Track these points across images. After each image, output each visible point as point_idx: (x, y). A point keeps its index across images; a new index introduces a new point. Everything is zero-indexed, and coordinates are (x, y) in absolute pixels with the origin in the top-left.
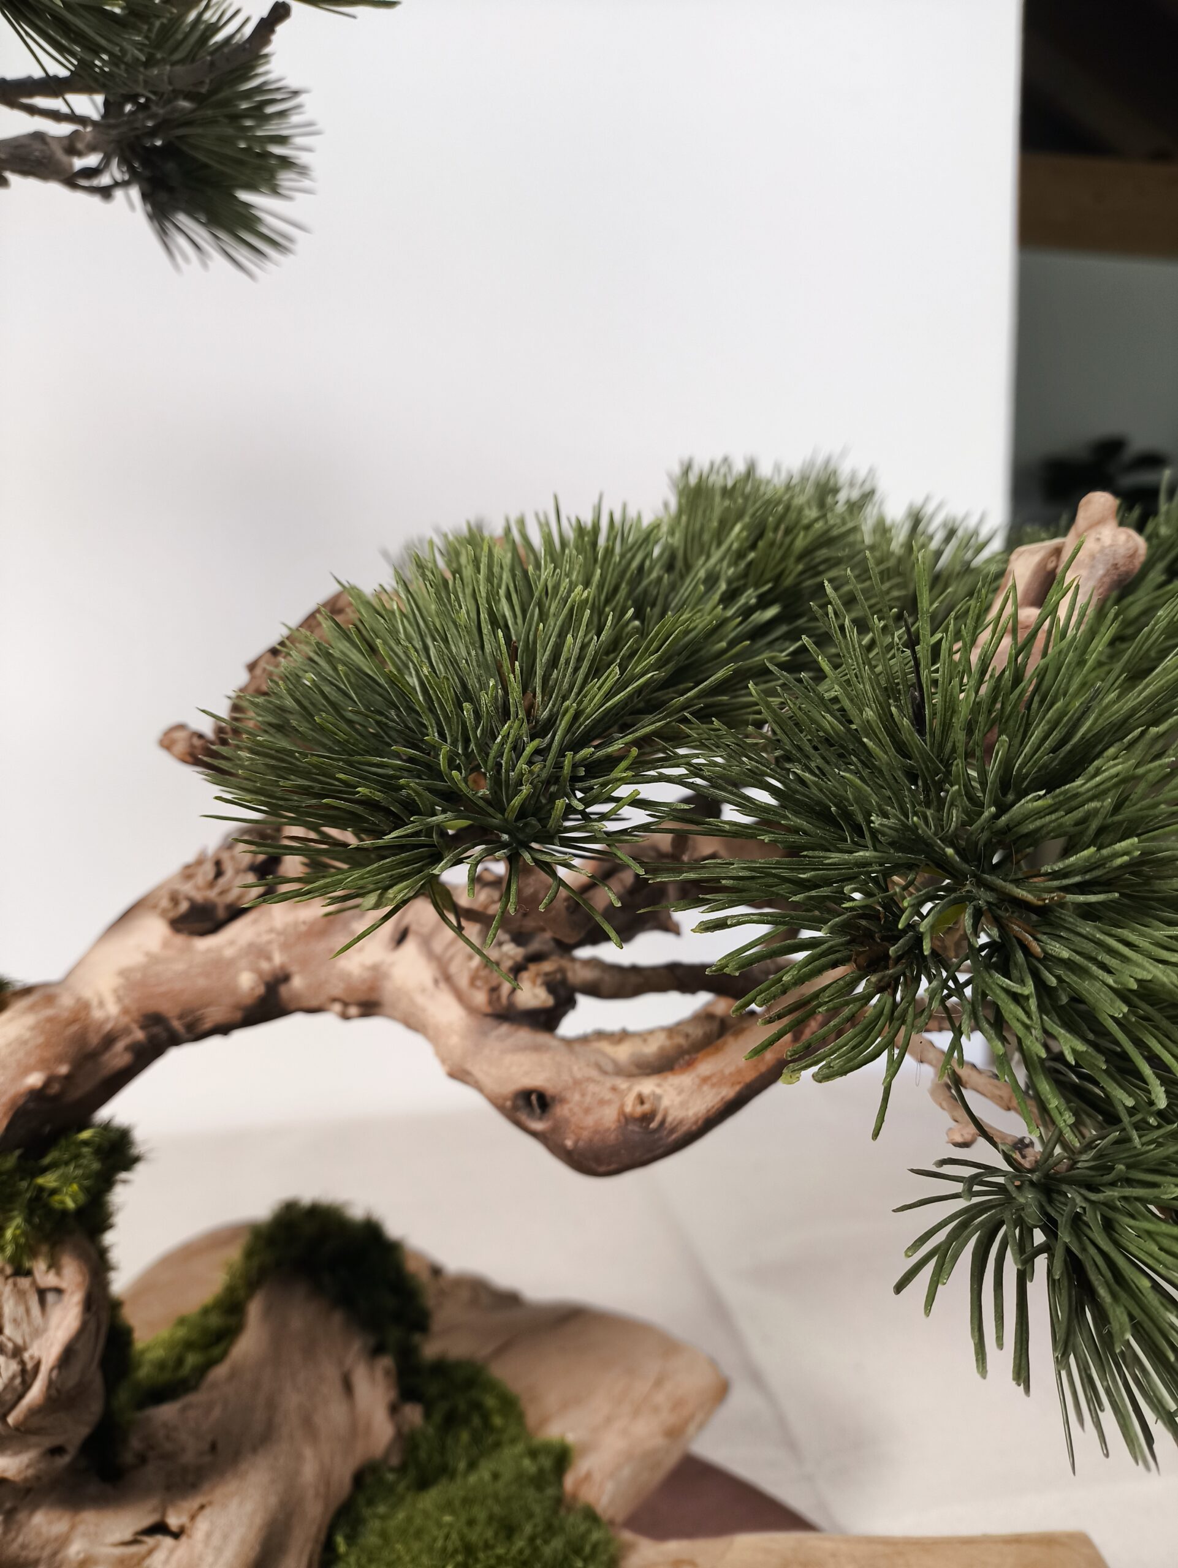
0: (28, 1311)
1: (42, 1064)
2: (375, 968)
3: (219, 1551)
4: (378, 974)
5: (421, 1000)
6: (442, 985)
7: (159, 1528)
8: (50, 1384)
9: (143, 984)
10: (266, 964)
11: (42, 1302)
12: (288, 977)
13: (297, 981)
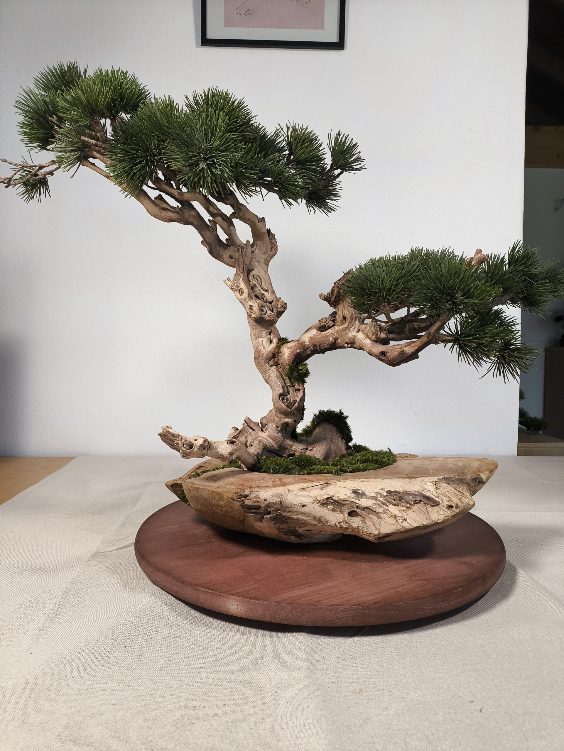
0: (294, 393)
1: (299, 349)
2: (354, 335)
3: (319, 452)
4: (355, 337)
5: (362, 340)
6: (366, 338)
7: (307, 449)
8: (299, 404)
9: (313, 339)
10: (334, 336)
11: (296, 392)
12: (338, 339)
13: (339, 340)
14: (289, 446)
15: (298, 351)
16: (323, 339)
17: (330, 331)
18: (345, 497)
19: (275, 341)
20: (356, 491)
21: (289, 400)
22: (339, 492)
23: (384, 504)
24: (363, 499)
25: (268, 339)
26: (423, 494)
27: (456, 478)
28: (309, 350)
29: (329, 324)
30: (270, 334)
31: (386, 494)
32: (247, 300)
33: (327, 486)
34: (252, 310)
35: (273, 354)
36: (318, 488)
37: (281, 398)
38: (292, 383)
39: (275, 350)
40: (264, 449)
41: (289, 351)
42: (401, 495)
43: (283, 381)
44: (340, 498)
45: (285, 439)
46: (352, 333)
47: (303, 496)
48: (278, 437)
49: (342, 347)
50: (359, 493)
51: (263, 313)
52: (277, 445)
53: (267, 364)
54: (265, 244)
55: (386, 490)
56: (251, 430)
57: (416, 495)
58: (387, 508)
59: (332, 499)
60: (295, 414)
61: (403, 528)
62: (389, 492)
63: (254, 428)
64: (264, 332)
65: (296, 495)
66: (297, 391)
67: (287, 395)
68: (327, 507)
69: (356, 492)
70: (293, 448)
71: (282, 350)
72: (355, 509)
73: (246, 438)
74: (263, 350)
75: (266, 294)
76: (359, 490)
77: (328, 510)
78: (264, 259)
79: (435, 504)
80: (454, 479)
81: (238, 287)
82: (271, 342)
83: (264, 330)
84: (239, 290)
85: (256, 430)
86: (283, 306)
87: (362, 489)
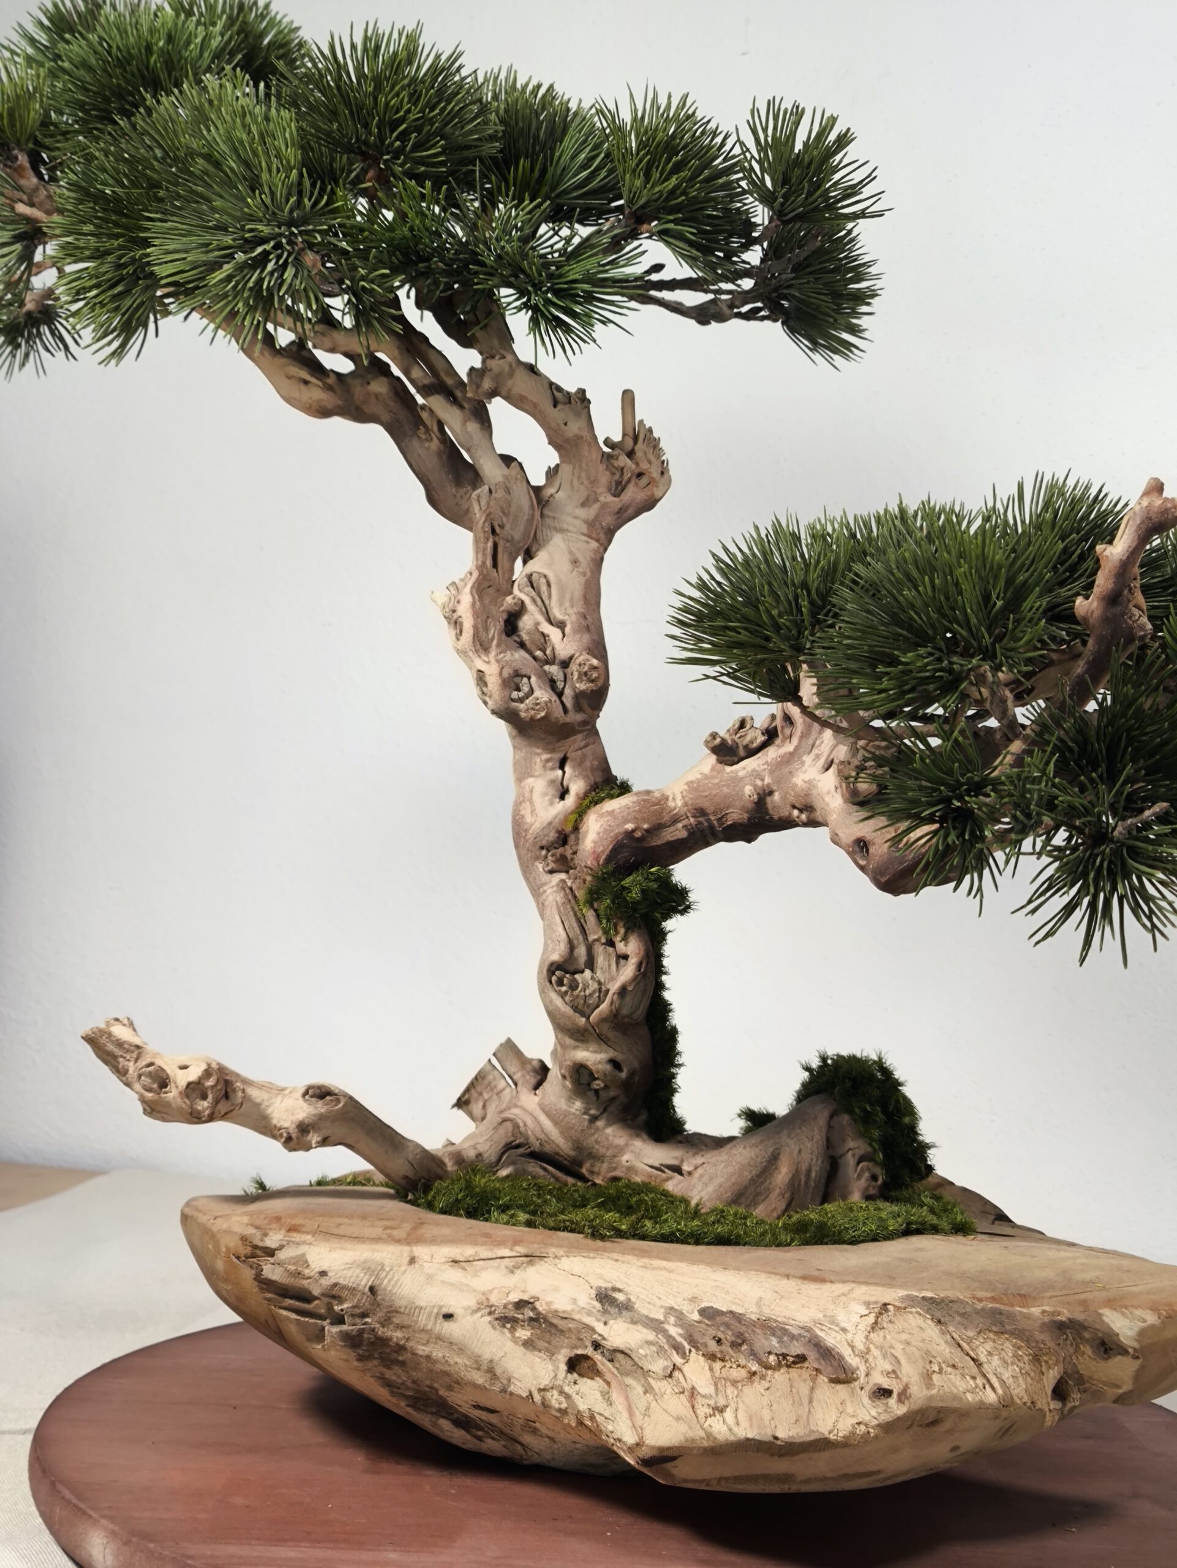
0: (609, 965)
1: (635, 820)
2: (809, 782)
3: (706, 1185)
4: (811, 785)
7: (677, 1170)
9: (696, 789)
10: (759, 783)
12: (771, 793)
13: (777, 796)
14: (608, 1149)
15: (630, 826)
16: (726, 790)
17: (751, 764)
18: (568, 1308)
19: (577, 787)
20: (610, 1293)
21: (581, 986)
23: (677, 1348)
24: (619, 1320)
25: (552, 782)
26: (816, 1336)
27: (979, 1306)
28: (680, 825)
29: (748, 738)
30: (562, 766)
31: (696, 1316)
32: (471, 653)
33: (531, 1263)
34: (486, 685)
35: (558, 831)
36: (503, 1267)
37: (554, 979)
38: (606, 932)
39: (567, 819)
41: (605, 826)
42: (743, 1329)
43: (575, 925)
44: (554, 1307)
45: (600, 1123)
46: (805, 772)
47: (451, 1284)
48: (569, 1113)
49: (786, 824)
50: (613, 1302)
51: (515, 695)
52: (565, 1138)
53: (540, 866)
55: (703, 1305)
57: (793, 1337)
58: (678, 1360)
59: (534, 1309)
60: (609, 1039)
61: (709, 1435)
62: (709, 1313)
64: (538, 760)
65: (430, 1277)
66: (622, 962)
67: (582, 972)
68: (513, 1330)
69: (605, 1298)
70: (625, 1157)
71: (586, 820)
72: (589, 1351)
74: (529, 819)
75: (554, 633)
76: (620, 1290)
77: (515, 1340)
78: (586, 522)
79: (843, 1376)
80: (968, 1309)
81: (454, 611)
82: (563, 794)
83: (538, 751)
84: (456, 623)
85: (521, 1083)
86: (586, 674)
87: (627, 1289)
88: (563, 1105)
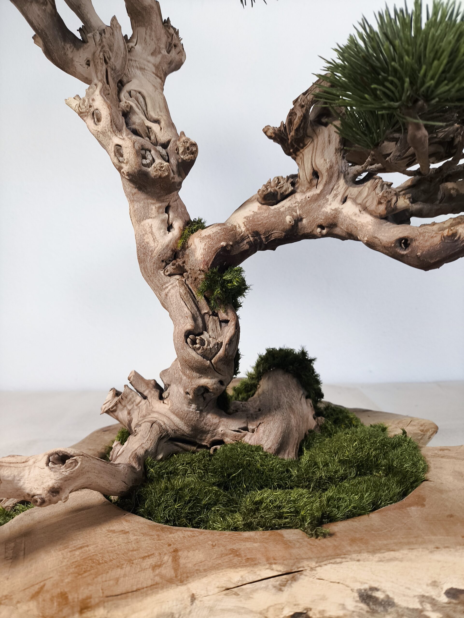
0: (216, 328)
1: (225, 240)
2: (336, 210)
4: (337, 212)
5: (354, 218)
6: (363, 212)
7: (246, 429)
8: (226, 350)
9: (253, 221)
10: (294, 214)
11: (221, 326)
12: (301, 220)
13: (304, 221)
14: (211, 426)
15: (223, 244)
16: (273, 220)
17: (286, 204)
19: (177, 225)
20: (370, 593)
21: (206, 342)
22: (324, 598)
25: (163, 221)
28: (245, 242)
29: (284, 189)
30: (167, 211)
32: (109, 133)
33: (294, 579)
34: (122, 156)
35: (172, 251)
36: (270, 587)
37: (189, 340)
38: (212, 308)
39: (176, 242)
40: (160, 439)
41: (204, 244)
43: (194, 306)
45: (204, 414)
46: (330, 204)
48: (190, 412)
49: (311, 236)
50: (375, 600)
51: (144, 162)
52: (188, 426)
53: (162, 272)
54: (153, 34)
56: (139, 398)
60: (220, 370)
62: (454, 594)
63: (145, 394)
64: (154, 207)
66: (223, 324)
67: (202, 334)
69: (368, 598)
70: (220, 429)
71: (190, 242)
73: (129, 413)
74: (152, 244)
75: (155, 127)
76: (377, 589)
78: (154, 65)
81: (90, 106)
82: (170, 228)
83: (153, 202)
84: (93, 114)
85: (149, 397)
86: (188, 149)
87: (382, 586)
88: (185, 408)
